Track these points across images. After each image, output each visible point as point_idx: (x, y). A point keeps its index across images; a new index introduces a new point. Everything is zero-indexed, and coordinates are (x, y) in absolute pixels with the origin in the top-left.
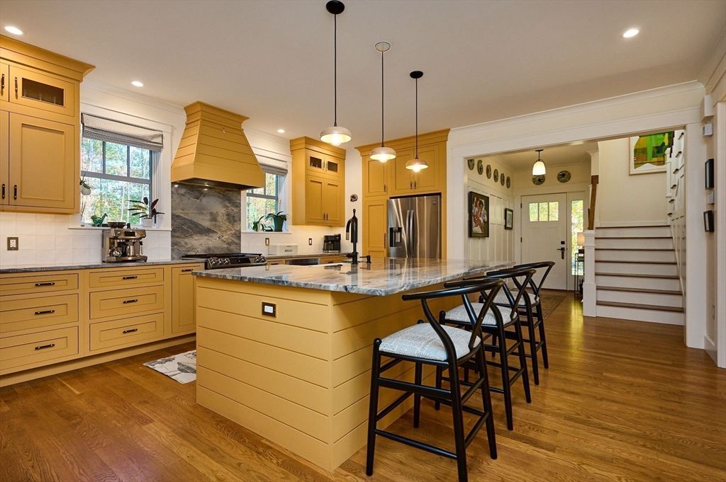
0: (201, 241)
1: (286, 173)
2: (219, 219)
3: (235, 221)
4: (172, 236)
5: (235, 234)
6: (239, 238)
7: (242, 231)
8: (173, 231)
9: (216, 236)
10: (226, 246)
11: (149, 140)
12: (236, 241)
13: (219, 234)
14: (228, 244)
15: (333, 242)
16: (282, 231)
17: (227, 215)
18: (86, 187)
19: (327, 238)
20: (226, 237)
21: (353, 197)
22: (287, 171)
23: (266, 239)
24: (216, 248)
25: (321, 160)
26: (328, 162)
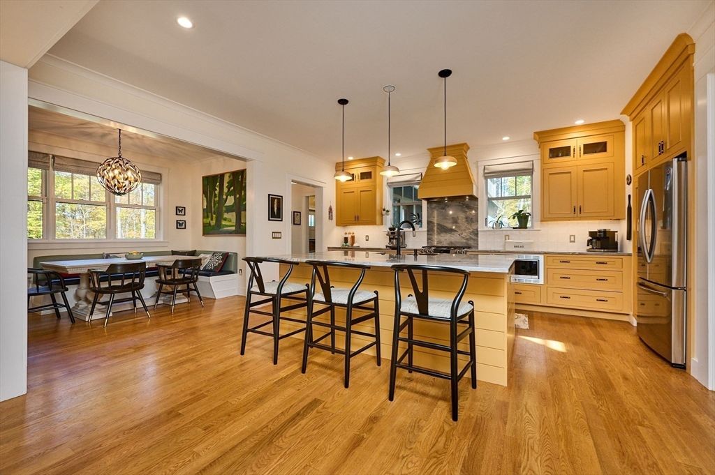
0: (445, 238)
1: (532, 172)
2: (459, 221)
3: (472, 222)
4: (428, 234)
5: (473, 232)
6: (477, 235)
7: (479, 229)
8: (428, 231)
9: (456, 234)
10: (465, 241)
11: (415, 180)
12: (473, 237)
13: (460, 232)
14: (467, 239)
15: (598, 239)
16: (526, 228)
17: (466, 218)
18: (388, 211)
19: (591, 234)
20: (464, 234)
21: (628, 179)
22: (533, 169)
23: (506, 236)
24: (456, 242)
25: (570, 147)
26: (584, 145)
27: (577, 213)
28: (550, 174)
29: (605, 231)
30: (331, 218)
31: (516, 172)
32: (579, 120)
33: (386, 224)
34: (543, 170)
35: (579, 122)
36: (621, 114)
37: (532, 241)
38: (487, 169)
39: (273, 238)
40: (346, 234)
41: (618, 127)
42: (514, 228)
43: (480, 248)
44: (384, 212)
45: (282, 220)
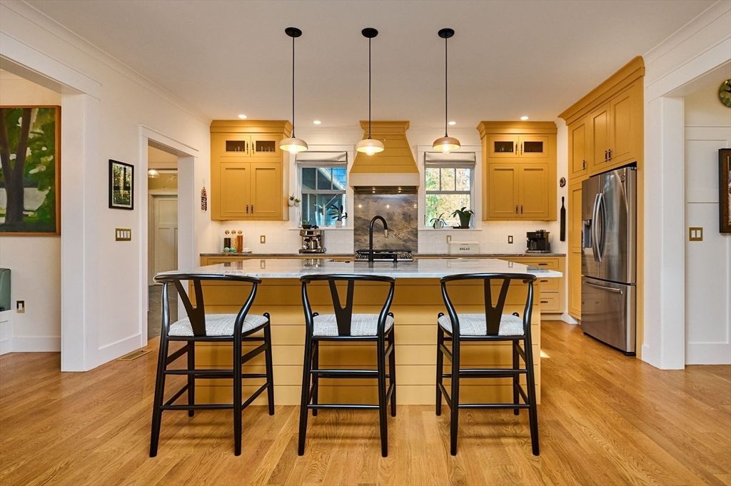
0: (378, 239)
1: (474, 165)
2: (395, 218)
3: (411, 219)
4: (355, 234)
5: (412, 231)
6: (416, 235)
7: (419, 229)
8: (355, 230)
9: (392, 234)
10: (402, 243)
11: (337, 160)
12: (412, 238)
13: (396, 232)
14: (405, 241)
15: (535, 240)
16: (468, 228)
17: (404, 214)
18: (297, 201)
19: (529, 234)
20: (402, 235)
21: (561, 181)
22: (475, 162)
23: (448, 236)
24: (392, 244)
25: (512, 142)
26: (525, 142)
27: (518, 213)
28: (496, 170)
29: (542, 232)
30: (204, 207)
31: (455, 163)
32: (523, 116)
33: (294, 220)
34: (489, 164)
35: (524, 118)
36: (559, 117)
37: (477, 242)
38: (429, 157)
39: (117, 239)
40: (227, 233)
41: (551, 129)
42: (454, 228)
43: (420, 251)
44: (291, 202)
45: (132, 209)
